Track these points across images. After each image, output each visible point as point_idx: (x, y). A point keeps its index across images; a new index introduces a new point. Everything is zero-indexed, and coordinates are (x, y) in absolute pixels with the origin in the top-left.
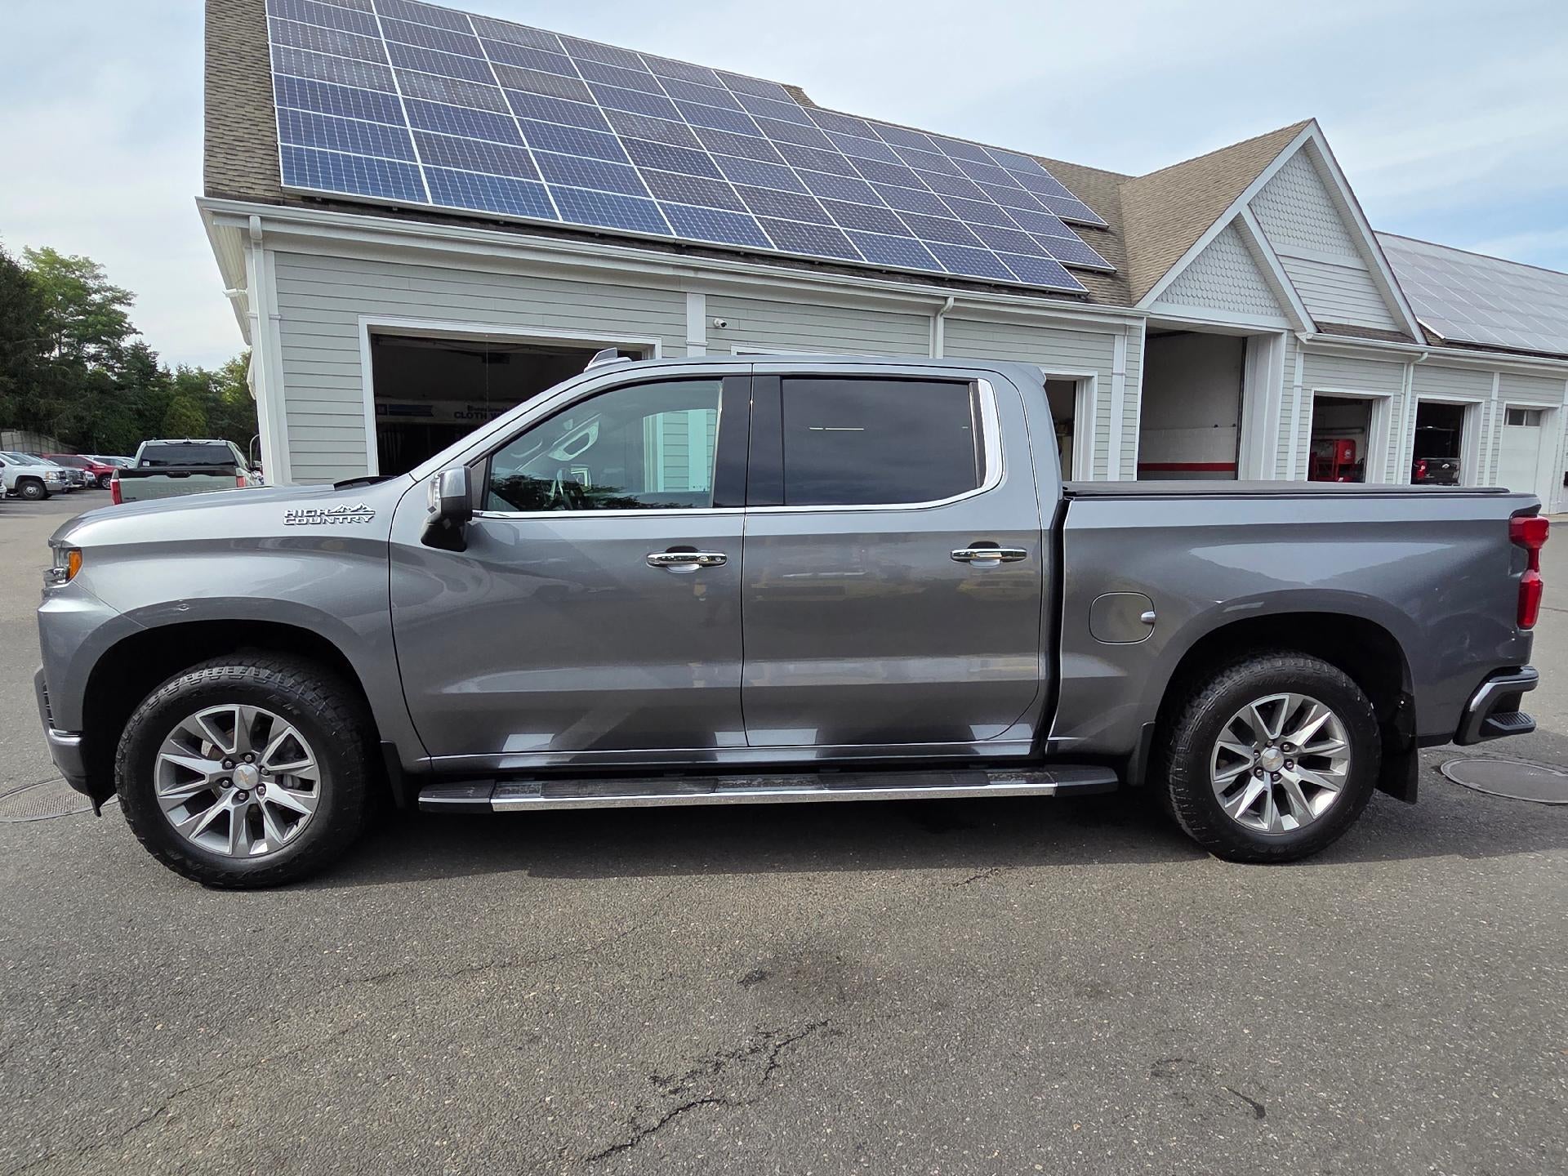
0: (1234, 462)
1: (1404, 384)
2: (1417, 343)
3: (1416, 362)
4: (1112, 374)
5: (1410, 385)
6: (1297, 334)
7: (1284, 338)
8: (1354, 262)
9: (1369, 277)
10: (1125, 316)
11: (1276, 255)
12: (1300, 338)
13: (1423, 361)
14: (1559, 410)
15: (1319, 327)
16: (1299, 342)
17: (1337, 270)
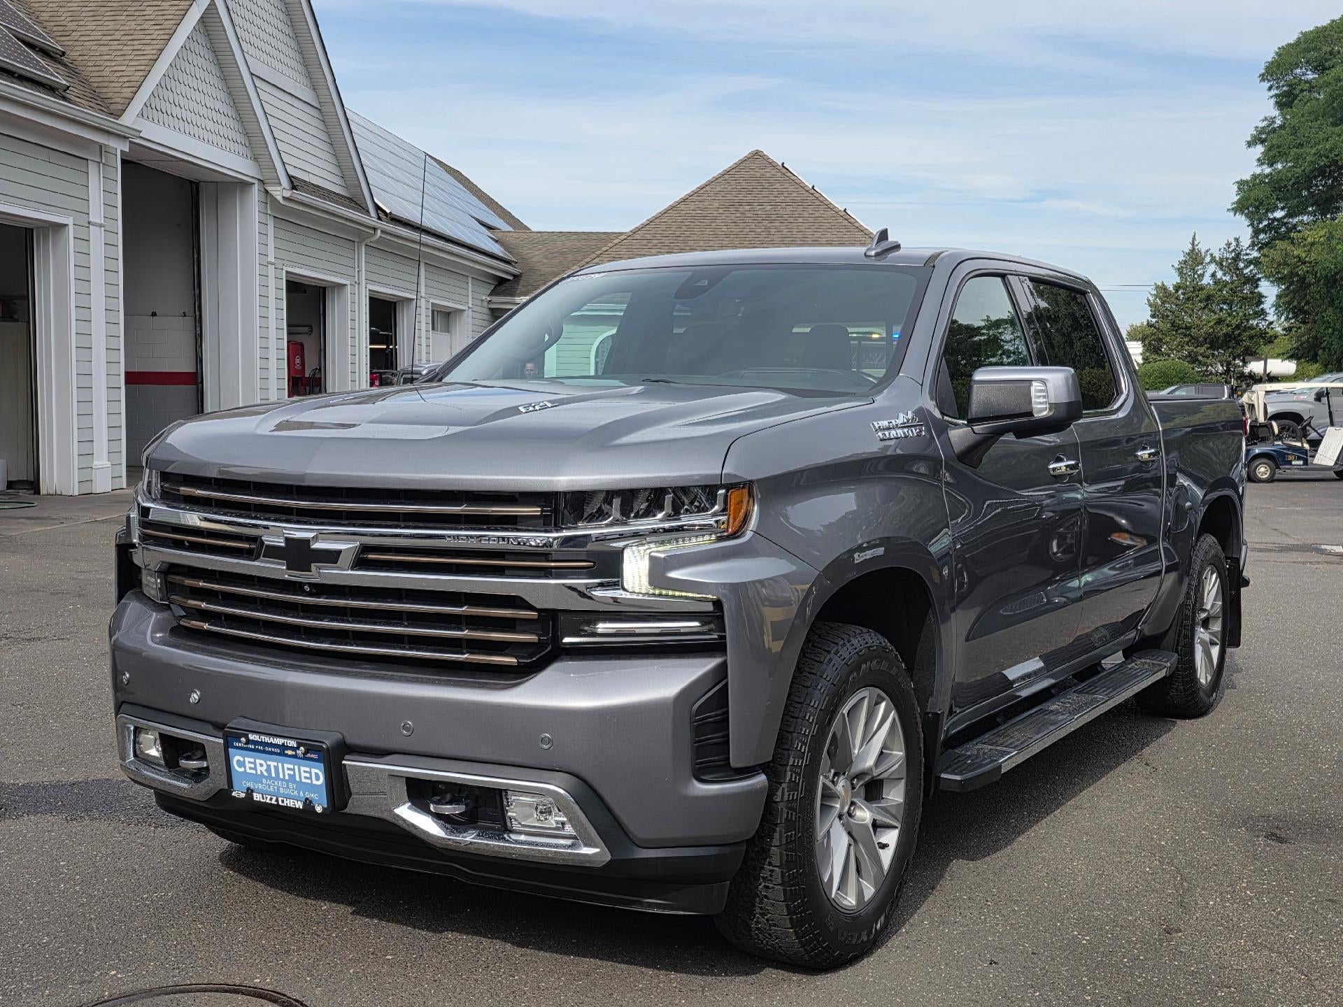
0: (193, 370)
1: (357, 270)
2: (370, 216)
3: (368, 240)
4: (89, 223)
5: (364, 271)
6: (269, 188)
7: (255, 193)
8: (307, 95)
9: (321, 118)
10: (108, 132)
11: (252, 74)
12: (274, 193)
13: (375, 242)
14: (466, 313)
15: (294, 183)
16: (269, 196)
17: (296, 103)
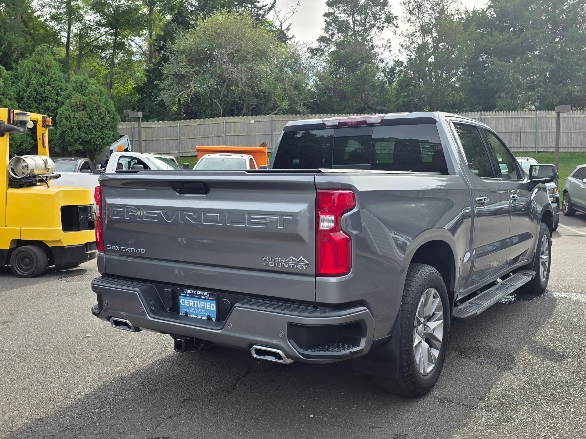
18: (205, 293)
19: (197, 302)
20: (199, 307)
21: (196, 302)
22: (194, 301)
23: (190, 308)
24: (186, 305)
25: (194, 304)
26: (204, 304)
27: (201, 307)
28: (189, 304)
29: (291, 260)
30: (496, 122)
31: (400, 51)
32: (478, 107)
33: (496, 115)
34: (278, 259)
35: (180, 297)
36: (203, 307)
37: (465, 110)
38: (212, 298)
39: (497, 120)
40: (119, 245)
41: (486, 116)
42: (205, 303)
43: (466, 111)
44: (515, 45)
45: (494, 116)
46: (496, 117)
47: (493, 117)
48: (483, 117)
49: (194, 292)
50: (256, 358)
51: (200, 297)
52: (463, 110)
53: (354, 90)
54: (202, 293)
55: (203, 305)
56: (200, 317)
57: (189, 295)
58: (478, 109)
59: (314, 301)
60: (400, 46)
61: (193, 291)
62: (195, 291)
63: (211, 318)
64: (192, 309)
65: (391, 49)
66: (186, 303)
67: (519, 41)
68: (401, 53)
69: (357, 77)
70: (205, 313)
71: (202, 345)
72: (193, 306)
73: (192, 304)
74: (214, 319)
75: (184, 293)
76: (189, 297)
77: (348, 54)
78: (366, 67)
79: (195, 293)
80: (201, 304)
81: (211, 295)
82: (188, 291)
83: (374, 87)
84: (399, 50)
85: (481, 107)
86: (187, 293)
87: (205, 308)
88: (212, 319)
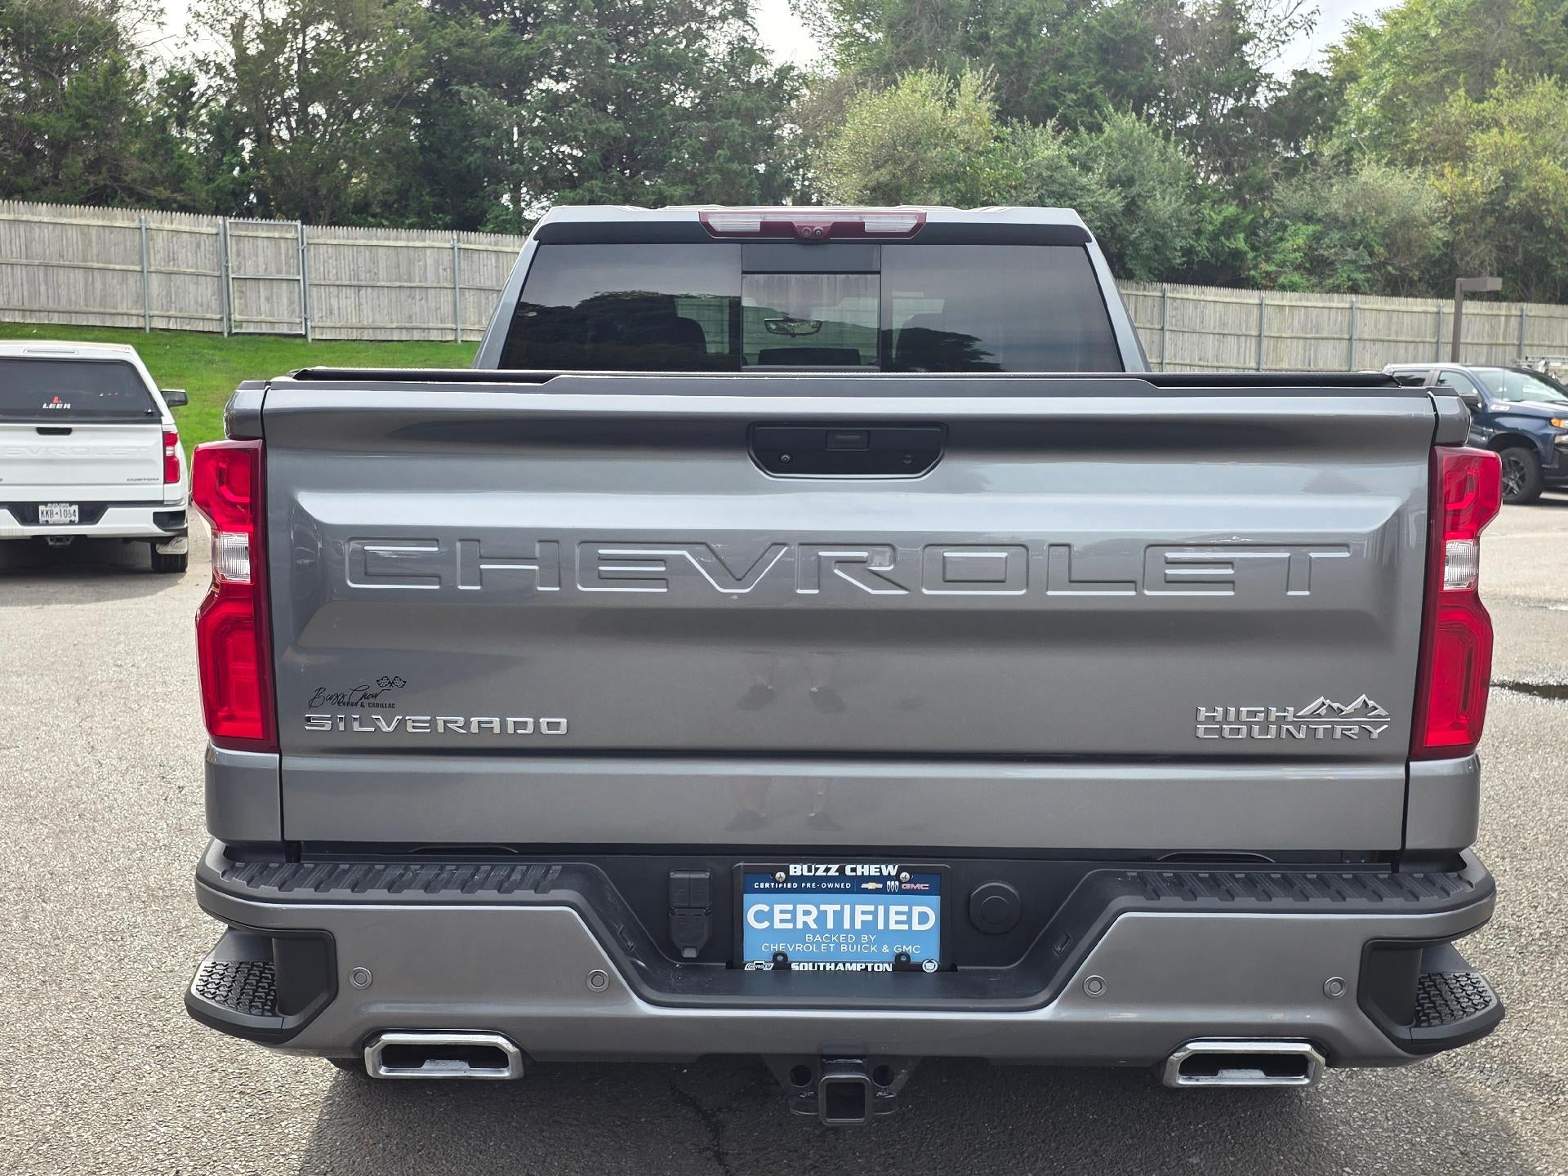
18: (892, 870)
19: (838, 907)
20: (847, 925)
21: (830, 909)
22: (823, 907)
23: (797, 935)
24: (778, 925)
25: (822, 916)
26: (875, 913)
27: (858, 926)
28: (793, 920)
29: (1323, 711)
30: (497, 261)
31: (191, 31)
32: (440, 219)
33: (496, 244)
34: (1267, 712)
35: (747, 897)
36: (869, 927)
37: (407, 222)
38: (920, 886)
39: (498, 257)
40: (392, 706)
41: (471, 243)
42: (881, 909)
43: (411, 227)
44: (523, 59)
45: (490, 244)
46: (495, 248)
47: (490, 248)
48: (463, 246)
49: (828, 870)
50: (1183, 1089)
51: (856, 886)
52: (403, 223)
53: (77, 129)
54: (871, 870)
55: (869, 918)
56: (858, 967)
57: (795, 885)
58: (440, 223)
59: (1398, 847)
60: (190, 15)
61: (822, 867)
62: (834, 867)
63: (913, 960)
64: (809, 937)
65: (163, 19)
66: (777, 916)
67: (532, 48)
68: (195, 36)
69: (85, 92)
70: (880, 948)
71: (902, 1077)
72: (813, 926)
73: (810, 920)
74: (930, 967)
75: (775, 881)
76: (799, 891)
77: (40, 13)
78: (115, 63)
79: (832, 873)
80: (859, 912)
81: (917, 875)
82: (796, 870)
83: (136, 128)
84: (188, 26)
85: (448, 218)
86: (789, 879)
87: (881, 926)
88: (918, 968)
